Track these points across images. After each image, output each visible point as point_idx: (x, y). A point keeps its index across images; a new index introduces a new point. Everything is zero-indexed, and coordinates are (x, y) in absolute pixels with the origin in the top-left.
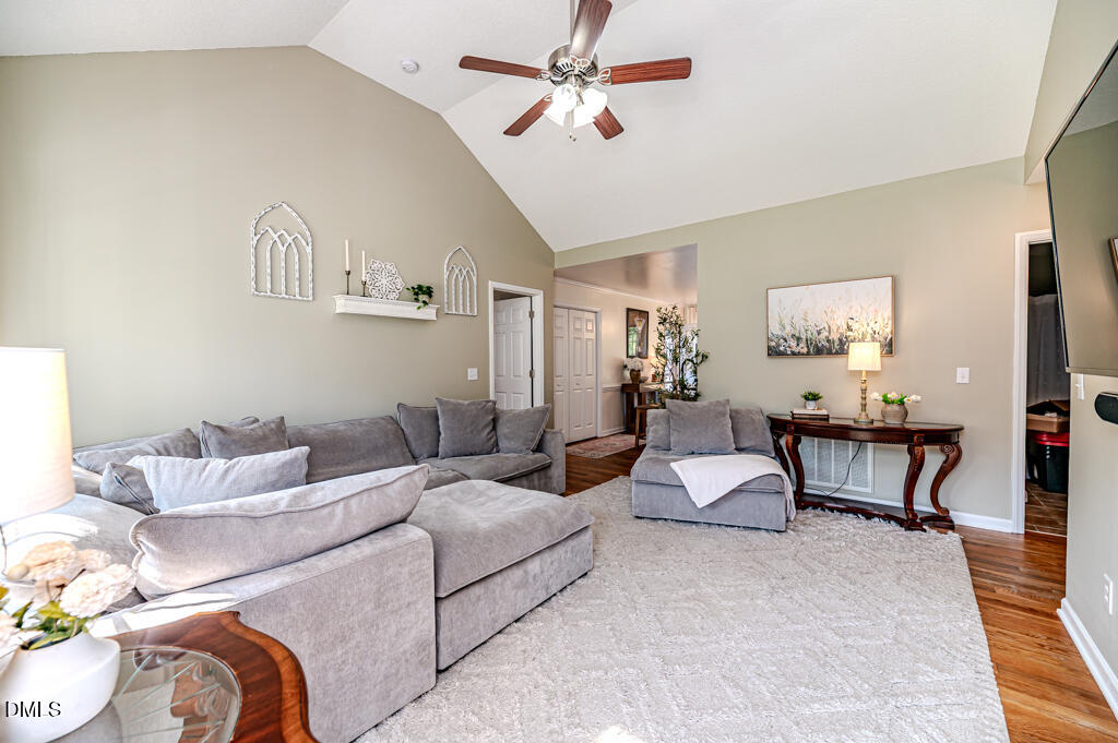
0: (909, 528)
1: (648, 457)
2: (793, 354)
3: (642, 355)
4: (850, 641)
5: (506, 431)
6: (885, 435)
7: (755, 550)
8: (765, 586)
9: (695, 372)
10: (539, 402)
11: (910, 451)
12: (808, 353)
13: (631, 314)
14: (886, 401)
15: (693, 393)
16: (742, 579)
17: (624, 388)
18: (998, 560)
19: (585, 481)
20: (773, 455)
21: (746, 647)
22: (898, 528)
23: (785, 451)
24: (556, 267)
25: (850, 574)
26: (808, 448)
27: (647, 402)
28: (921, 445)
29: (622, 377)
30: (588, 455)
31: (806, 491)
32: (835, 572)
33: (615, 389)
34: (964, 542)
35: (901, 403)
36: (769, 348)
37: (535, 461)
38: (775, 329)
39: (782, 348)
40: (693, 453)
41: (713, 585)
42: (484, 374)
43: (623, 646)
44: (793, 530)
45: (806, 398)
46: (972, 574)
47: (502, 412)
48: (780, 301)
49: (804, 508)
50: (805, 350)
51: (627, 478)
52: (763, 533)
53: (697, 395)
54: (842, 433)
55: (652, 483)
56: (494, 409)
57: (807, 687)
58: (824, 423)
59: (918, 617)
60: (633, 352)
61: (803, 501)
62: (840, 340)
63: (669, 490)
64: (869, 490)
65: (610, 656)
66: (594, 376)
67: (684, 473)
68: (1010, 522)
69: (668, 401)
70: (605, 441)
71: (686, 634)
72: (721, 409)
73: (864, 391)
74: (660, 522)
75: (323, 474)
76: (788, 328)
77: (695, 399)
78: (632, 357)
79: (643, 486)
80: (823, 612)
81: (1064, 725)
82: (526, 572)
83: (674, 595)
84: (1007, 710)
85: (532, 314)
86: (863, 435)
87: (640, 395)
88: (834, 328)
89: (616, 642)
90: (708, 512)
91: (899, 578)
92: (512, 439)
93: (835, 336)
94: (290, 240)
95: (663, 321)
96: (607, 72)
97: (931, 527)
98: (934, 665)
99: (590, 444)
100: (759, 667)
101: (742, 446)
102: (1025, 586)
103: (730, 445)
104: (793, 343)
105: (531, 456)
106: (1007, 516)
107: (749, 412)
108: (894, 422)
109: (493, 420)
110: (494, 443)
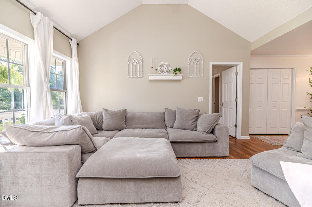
24: (252, 50)
66: (289, 103)
75: (133, 126)
85: (237, 74)
94: (137, 61)
105: (205, 135)
109: (197, 117)
110: (194, 126)
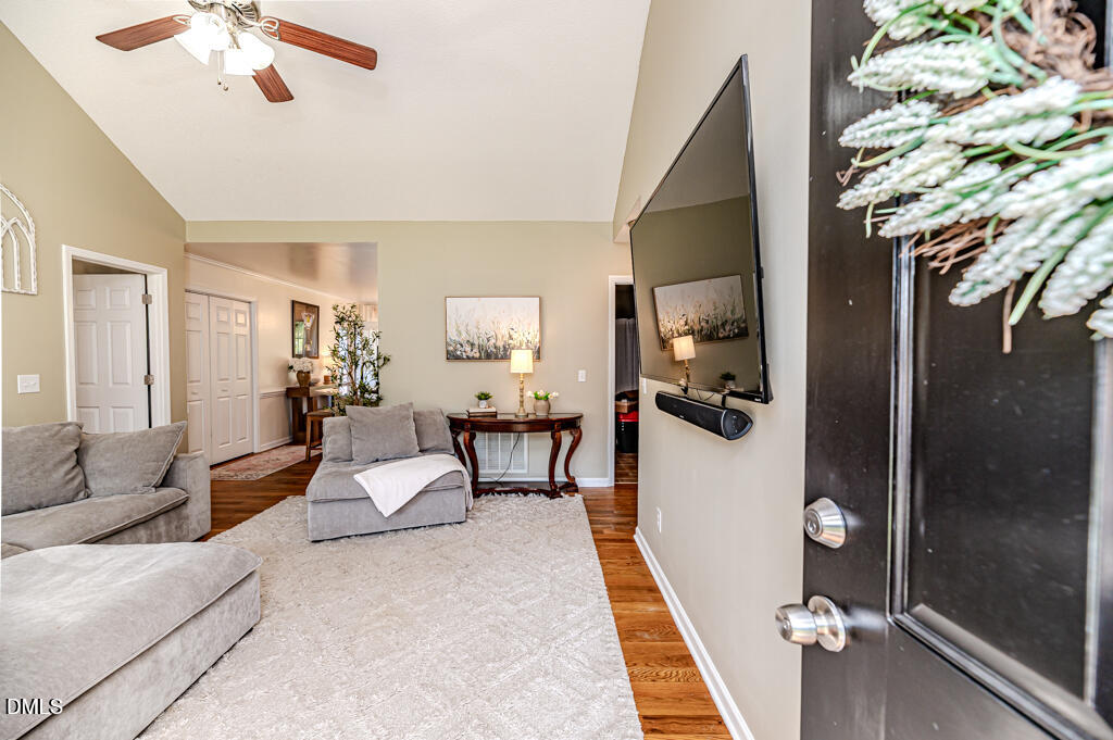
0: (552, 498)
1: (327, 471)
2: (468, 358)
3: (312, 354)
4: (521, 606)
5: (104, 464)
6: (536, 426)
7: (441, 546)
8: (453, 579)
9: (377, 375)
10: (162, 419)
11: (553, 437)
12: (480, 358)
13: (297, 306)
14: (537, 398)
15: (374, 396)
16: (430, 579)
17: (289, 392)
18: (603, 509)
19: (237, 511)
20: (453, 452)
21: (440, 645)
22: (546, 498)
23: (463, 447)
24: (188, 241)
25: (517, 547)
26: (482, 442)
27: (319, 406)
28: (559, 431)
29: (287, 380)
30: (242, 477)
31: (480, 480)
32: (506, 549)
33: (278, 395)
34: (584, 500)
35: (547, 399)
36: (448, 352)
37: (159, 502)
38: (453, 335)
39: (459, 353)
40: (377, 461)
41: (405, 593)
42: (54, 383)
43: (310, 700)
44: (472, 518)
45: (480, 398)
46: (591, 524)
47: (96, 437)
48: (457, 309)
49: (479, 496)
50: (477, 355)
51: (298, 498)
52: (447, 527)
53: (379, 399)
54: (506, 427)
55: (333, 501)
56: (79, 436)
57: (494, 661)
58: (493, 420)
59: (564, 568)
60: (299, 349)
61: (479, 490)
62: (504, 347)
63: (352, 505)
64: (525, 471)
65: (292, 720)
66: (249, 379)
67: (368, 483)
68: (606, 479)
69: (348, 408)
70: (266, 457)
71: (381, 657)
72: (405, 413)
73: (522, 390)
74: (342, 541)
76: (464, 335)
77: (376, 403)
78: (299, 356)
79: (321, 505)
80: (500, 587)
81: (643, 615)
82: (156, 662)
83: (365, 618)
84: (618, 618)
85: (147, 300)
86: (521, 427)
87: (310, 400)
88: (500, 336)
89: (300, 700)
90: (395, 518)
91: (549, 540)
92: (116, 475)
93: (500, 344)
95: (340, 321)
96: (274, 23)
97: (567, 492)
98: (574, 602)
99: (243, 464)
100: (453, 660)
101: (426, 446)
102: (618, 524)
103: (414, 448)
104: (468, 349)
105: (153, 495)
106: (605, 476)
107: (432, 413)
108: (542, 415)
109: (77, 451)
110: (80, 484)
